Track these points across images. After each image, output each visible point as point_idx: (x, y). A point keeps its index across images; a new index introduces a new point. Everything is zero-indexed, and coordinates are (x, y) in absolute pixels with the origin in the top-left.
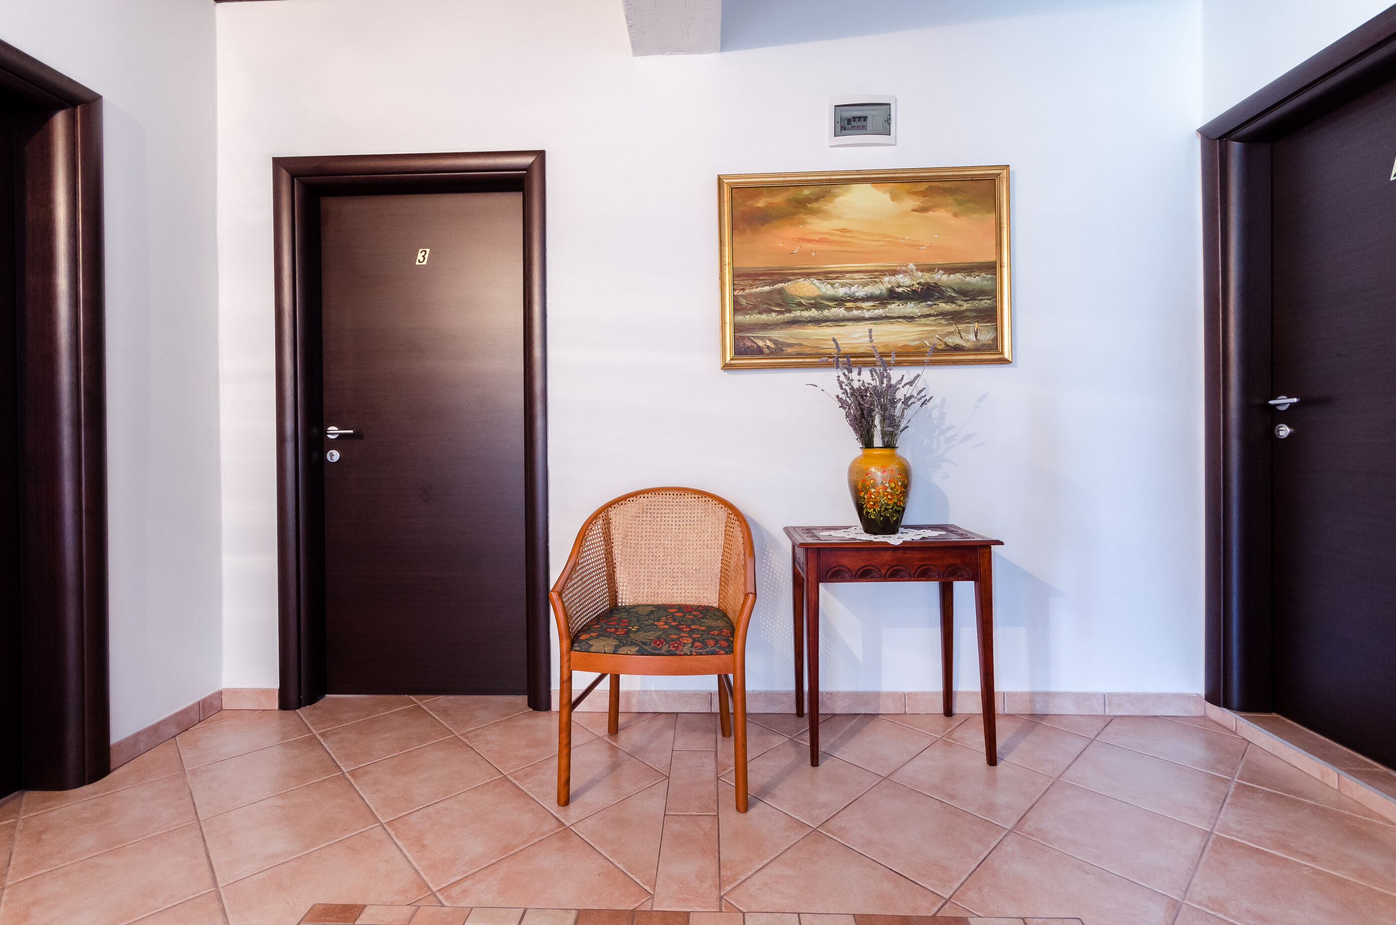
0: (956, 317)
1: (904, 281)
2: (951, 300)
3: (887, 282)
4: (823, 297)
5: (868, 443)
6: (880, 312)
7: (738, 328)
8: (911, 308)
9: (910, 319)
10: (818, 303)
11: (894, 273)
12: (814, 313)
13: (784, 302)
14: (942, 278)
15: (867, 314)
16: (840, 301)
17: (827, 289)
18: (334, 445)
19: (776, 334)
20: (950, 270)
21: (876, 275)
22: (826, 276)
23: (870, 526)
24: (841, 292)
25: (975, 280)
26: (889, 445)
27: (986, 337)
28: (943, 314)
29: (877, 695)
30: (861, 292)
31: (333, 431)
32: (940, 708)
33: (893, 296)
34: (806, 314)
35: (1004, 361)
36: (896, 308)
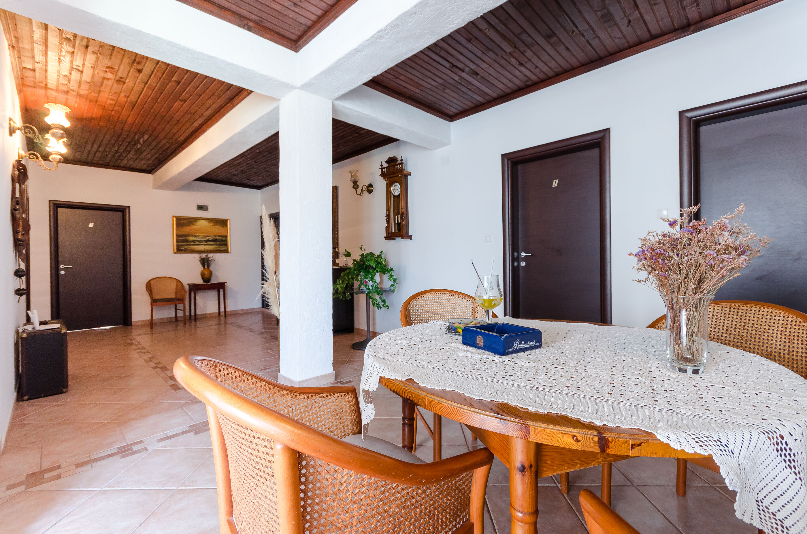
0: (220, 245)
1: (211, 238)
2: (219, 242)
3: (207, 238)
4: (195, 240)
5: (204, 267)
6: (206, 243)
7: (177, 246)
8: (212, 243)
9: (212, 245)
10: (194, 241)
11: (208, 236)
12: (193, 243)
13: (187, 241)
14: (218, 238)
15: (204, 244)
16: (198, 241)
17: (196, 239)
18: (62, 270)
19: (186, 247)
20: (219, 236)
21: (205, 237)
22: (195, 236)
23: (204, 281)
24: (199, 239)
25: (223, 238)
26: (208, 267)
27: (226, 248)
28: (218, 244)
29: (206, 314)
30: (202, 240)
31: (61, 266)
32: (218, 314)
33: (208, 241)
34: (191, 243)
35: (229, 253)
36: (209, 243)
